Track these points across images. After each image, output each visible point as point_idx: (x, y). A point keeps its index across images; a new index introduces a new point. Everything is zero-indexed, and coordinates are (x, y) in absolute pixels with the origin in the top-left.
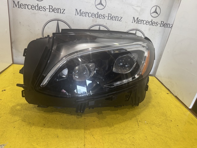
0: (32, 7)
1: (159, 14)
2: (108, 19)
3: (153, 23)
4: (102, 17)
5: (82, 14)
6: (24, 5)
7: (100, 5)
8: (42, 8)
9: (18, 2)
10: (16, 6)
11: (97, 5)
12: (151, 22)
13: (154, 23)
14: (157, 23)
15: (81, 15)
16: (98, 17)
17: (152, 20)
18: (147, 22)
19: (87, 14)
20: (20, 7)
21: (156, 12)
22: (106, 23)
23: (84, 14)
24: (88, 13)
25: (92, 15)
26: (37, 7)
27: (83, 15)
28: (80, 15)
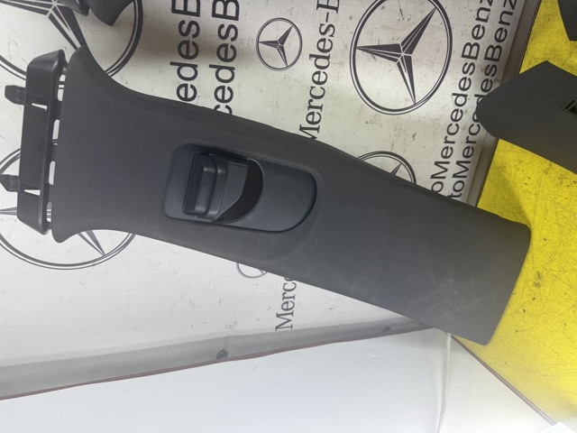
2: (336, 9)
4: (326, 36)
5: (312, 123)
6: (285, 300)
7: (285, 45)
9: (278, 316)
10: (289, 321)
11: (286, 62)
15: (316, 126)
16: (328, 58)
19: (316, 103)
20: (291, 311)
22: (351, 18)
23: (313, 113)
24: (311, 101)
25: (318, 83)
27: (316, 119)
28: (318, 129)
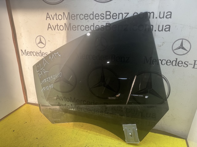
0: (36, 54)
1: (188, 50)
3: (178, 63)
6: (30, 52)
8: (44, 54)
9: (25, 50)
10: (24, 54)
12: (176, 61)
13: (180, 62)
14: (186, 63)
17: (177, 59)
18: (169, 61)
20: (27, 54)
21: (182, 47)
26: (40, 53)
